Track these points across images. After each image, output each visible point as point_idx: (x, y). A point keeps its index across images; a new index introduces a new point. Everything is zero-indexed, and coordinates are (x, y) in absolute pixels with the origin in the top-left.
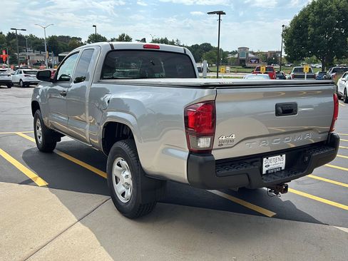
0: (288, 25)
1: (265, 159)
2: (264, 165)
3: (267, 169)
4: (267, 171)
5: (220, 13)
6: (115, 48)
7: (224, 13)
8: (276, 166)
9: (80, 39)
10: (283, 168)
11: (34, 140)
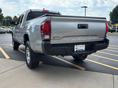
0: (112, 11)
1: (75, 46)
2: (75, 48)
3: (77, 49)
4: (77, 50)
5: (86, 7)
6: (32, 11)
7: (87, 7)
8: (81, 49)
10: (84, 50)
11: (12, 46)
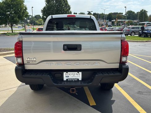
1: (65, 73)
2: (64, 76)
4: (67, 79)
8: (74, 78)
9: (122, 13)
